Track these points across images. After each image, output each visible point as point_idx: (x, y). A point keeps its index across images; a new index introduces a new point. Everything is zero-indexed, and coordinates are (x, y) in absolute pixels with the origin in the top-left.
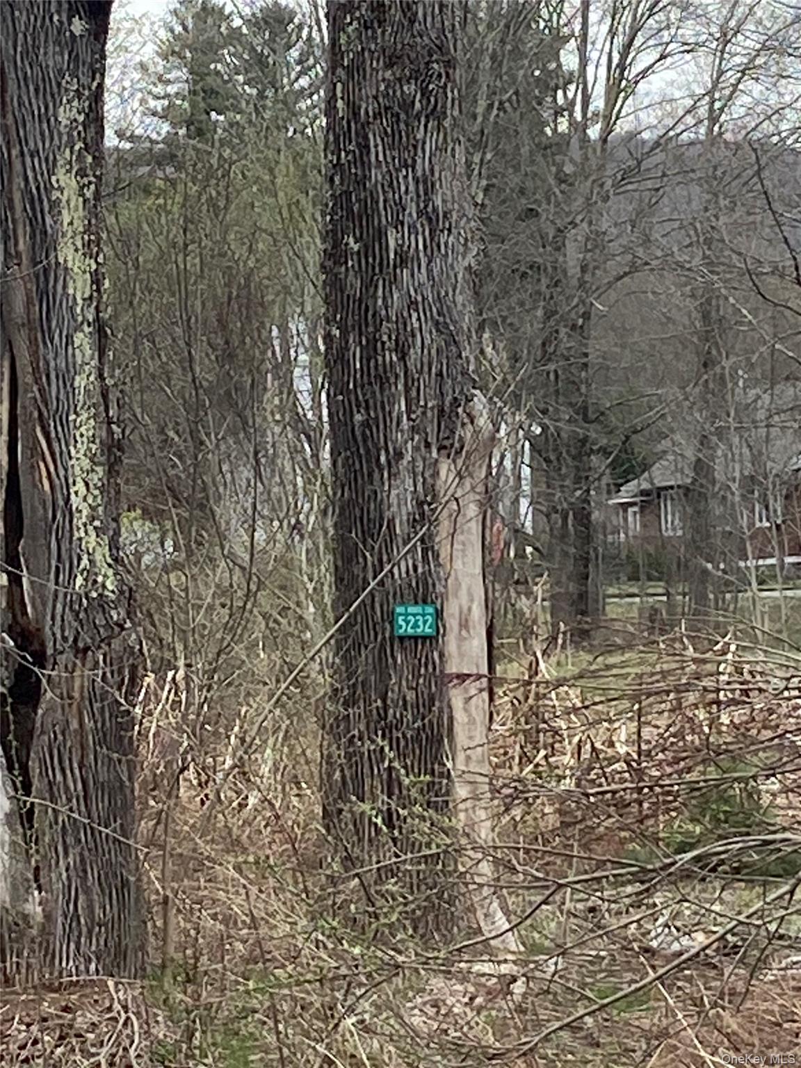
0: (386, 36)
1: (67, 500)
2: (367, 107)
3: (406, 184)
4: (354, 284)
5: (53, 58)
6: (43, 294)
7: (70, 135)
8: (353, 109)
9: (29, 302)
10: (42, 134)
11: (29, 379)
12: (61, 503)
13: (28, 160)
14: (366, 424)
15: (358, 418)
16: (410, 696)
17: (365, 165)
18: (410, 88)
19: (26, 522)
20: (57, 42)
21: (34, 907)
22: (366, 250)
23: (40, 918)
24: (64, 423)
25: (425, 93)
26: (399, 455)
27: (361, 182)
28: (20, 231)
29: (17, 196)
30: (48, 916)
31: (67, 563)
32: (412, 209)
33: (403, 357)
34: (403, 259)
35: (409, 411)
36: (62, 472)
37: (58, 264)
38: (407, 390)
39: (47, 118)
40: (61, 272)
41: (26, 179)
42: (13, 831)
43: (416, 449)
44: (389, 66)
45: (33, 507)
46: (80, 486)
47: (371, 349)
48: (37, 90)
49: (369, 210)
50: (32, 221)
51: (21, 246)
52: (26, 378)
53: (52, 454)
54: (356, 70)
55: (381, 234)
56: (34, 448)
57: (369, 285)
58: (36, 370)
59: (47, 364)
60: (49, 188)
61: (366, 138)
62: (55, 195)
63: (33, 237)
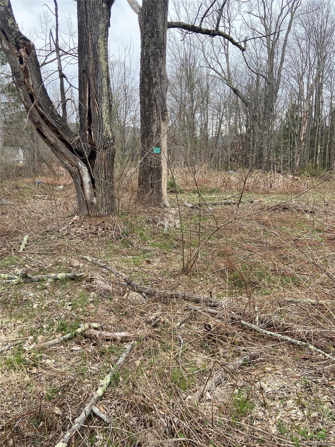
0: (154, 40)
1: (102, 116)
2: (150, 53)
3: (157, 69)
4: (147, 88)
5: (98, 12)
6: (96, 68)
7: (102, 32)
8: (147, 54)
9: (93, 70)
10: (96, 30)
11: (93, 87)
12: (100, 116)
13: (93, 35)
14: (149, 114)
15: (147, 113)
16: (155, 164)
17: (149, 65)
18: (158, 50)
19: (93, 120)
20: (100, 8)
21: (95, 200)
22: (149, 81)
23: (96, 203)
24: (101, 98)
25: (161, 52)
26: (155, 120)
27: (149, 68)
28: (91, 53)
29: (90, 44)
30: (98, 203)
31: (102, 129)
32: (158, 74)
33: (156, 102)
34: (156, 84)
35: (157, 112)
36: (100, 109)
37: (99, 61)
38: (156, 108)
39: (96, 26)
40: (100, 63)
41: (92, 40)
42: (90, 185)
43: (158, 119)
44: (154, 45)
45: (94, 117)
46: (104, 113)
47: (150, 100)
48: (95, 19)
49: (150, 74)
50: (94, 50)
51: (91, 56)
52: (92, 87)
53: (98, 105)
54: (148, 46)
55: (152, 78)
56: (94, 103)
57: (150, 88)
58: (95, 86)
59: (97, 84)
60: (97, 43)
61: (150, 60)
62: (99, 45)
63: (94, 54)
